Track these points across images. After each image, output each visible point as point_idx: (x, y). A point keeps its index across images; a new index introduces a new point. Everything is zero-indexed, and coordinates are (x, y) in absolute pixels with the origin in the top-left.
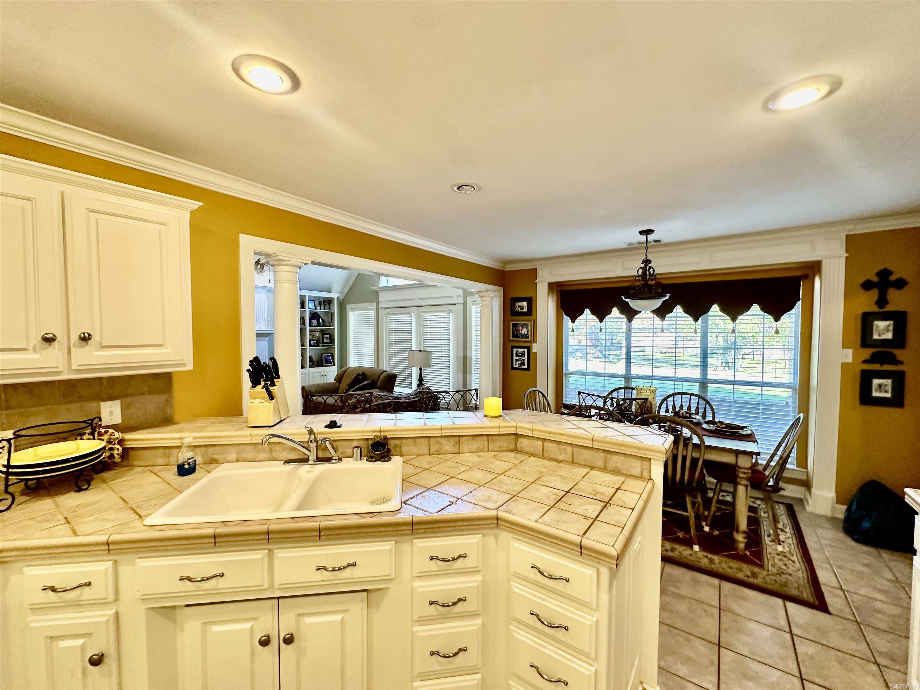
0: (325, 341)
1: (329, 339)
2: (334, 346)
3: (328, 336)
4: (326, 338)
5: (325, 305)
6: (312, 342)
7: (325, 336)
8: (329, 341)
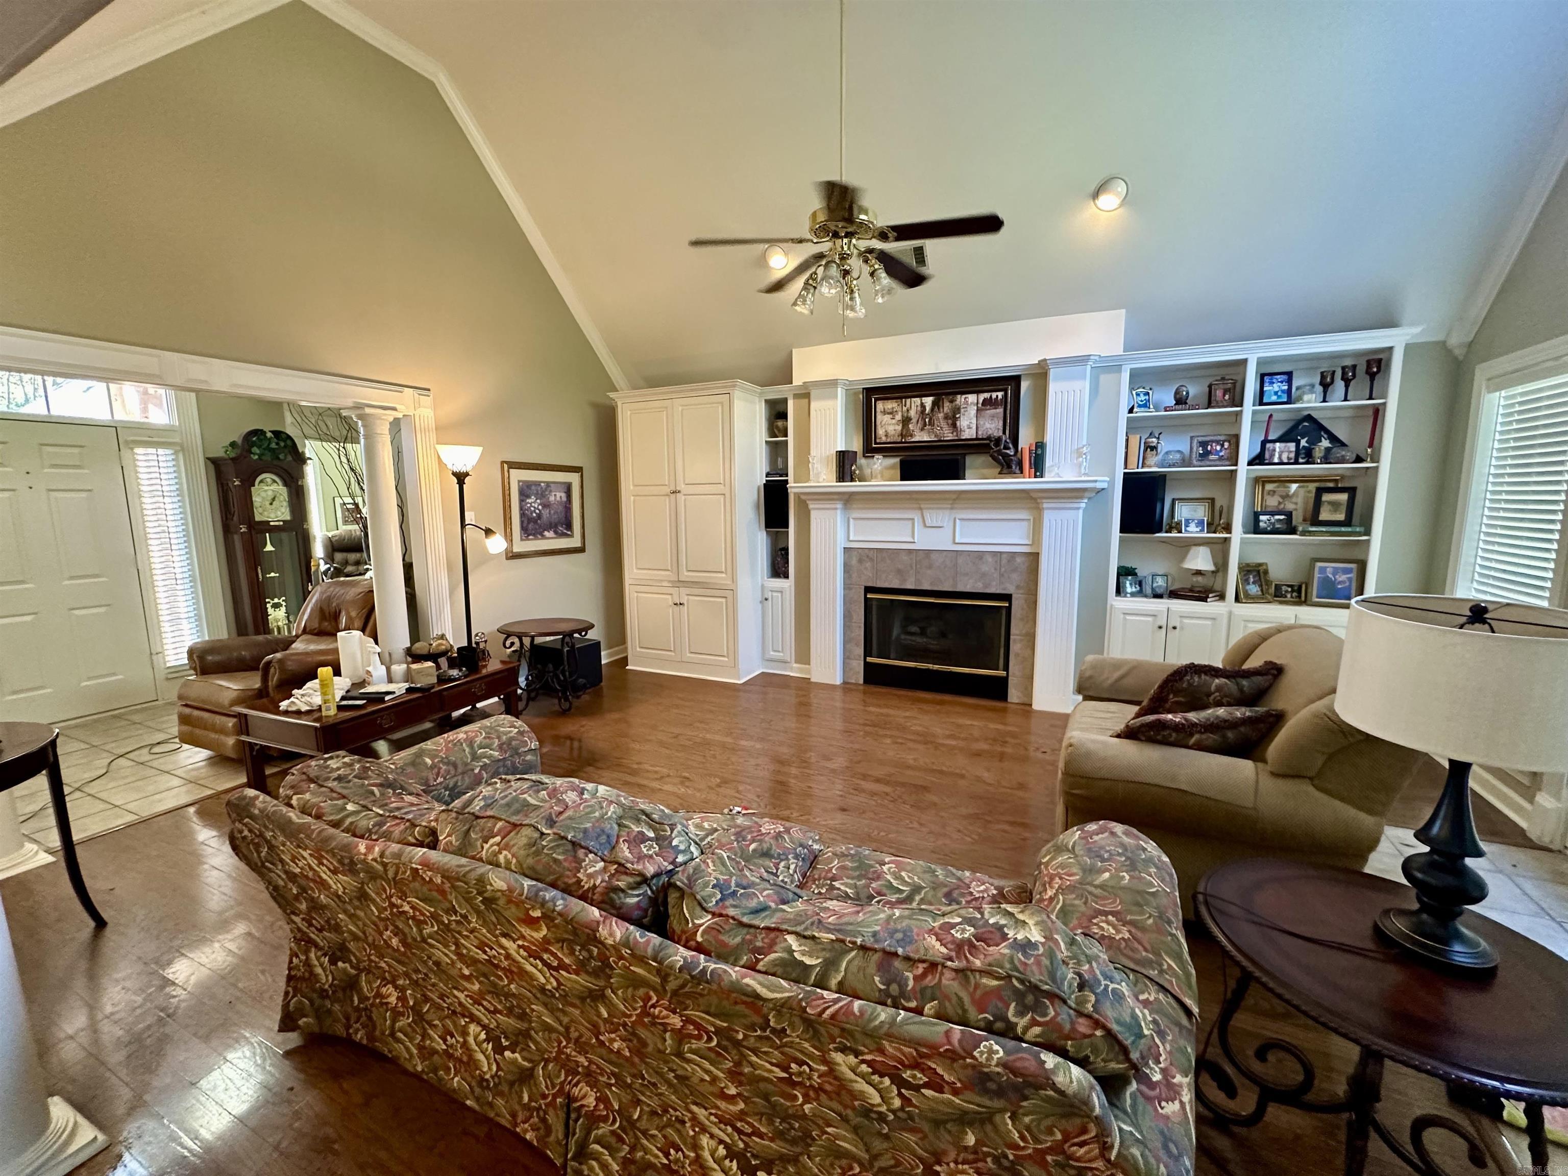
0: (1325, 515)
1: (1344, 508)
2: (1368, 532)
3: (1343, 497)
4: (1335, 505)
5: (1347, 382)
6: (1262, 518)
7: (1326, 497)
8: (1341, 517)
